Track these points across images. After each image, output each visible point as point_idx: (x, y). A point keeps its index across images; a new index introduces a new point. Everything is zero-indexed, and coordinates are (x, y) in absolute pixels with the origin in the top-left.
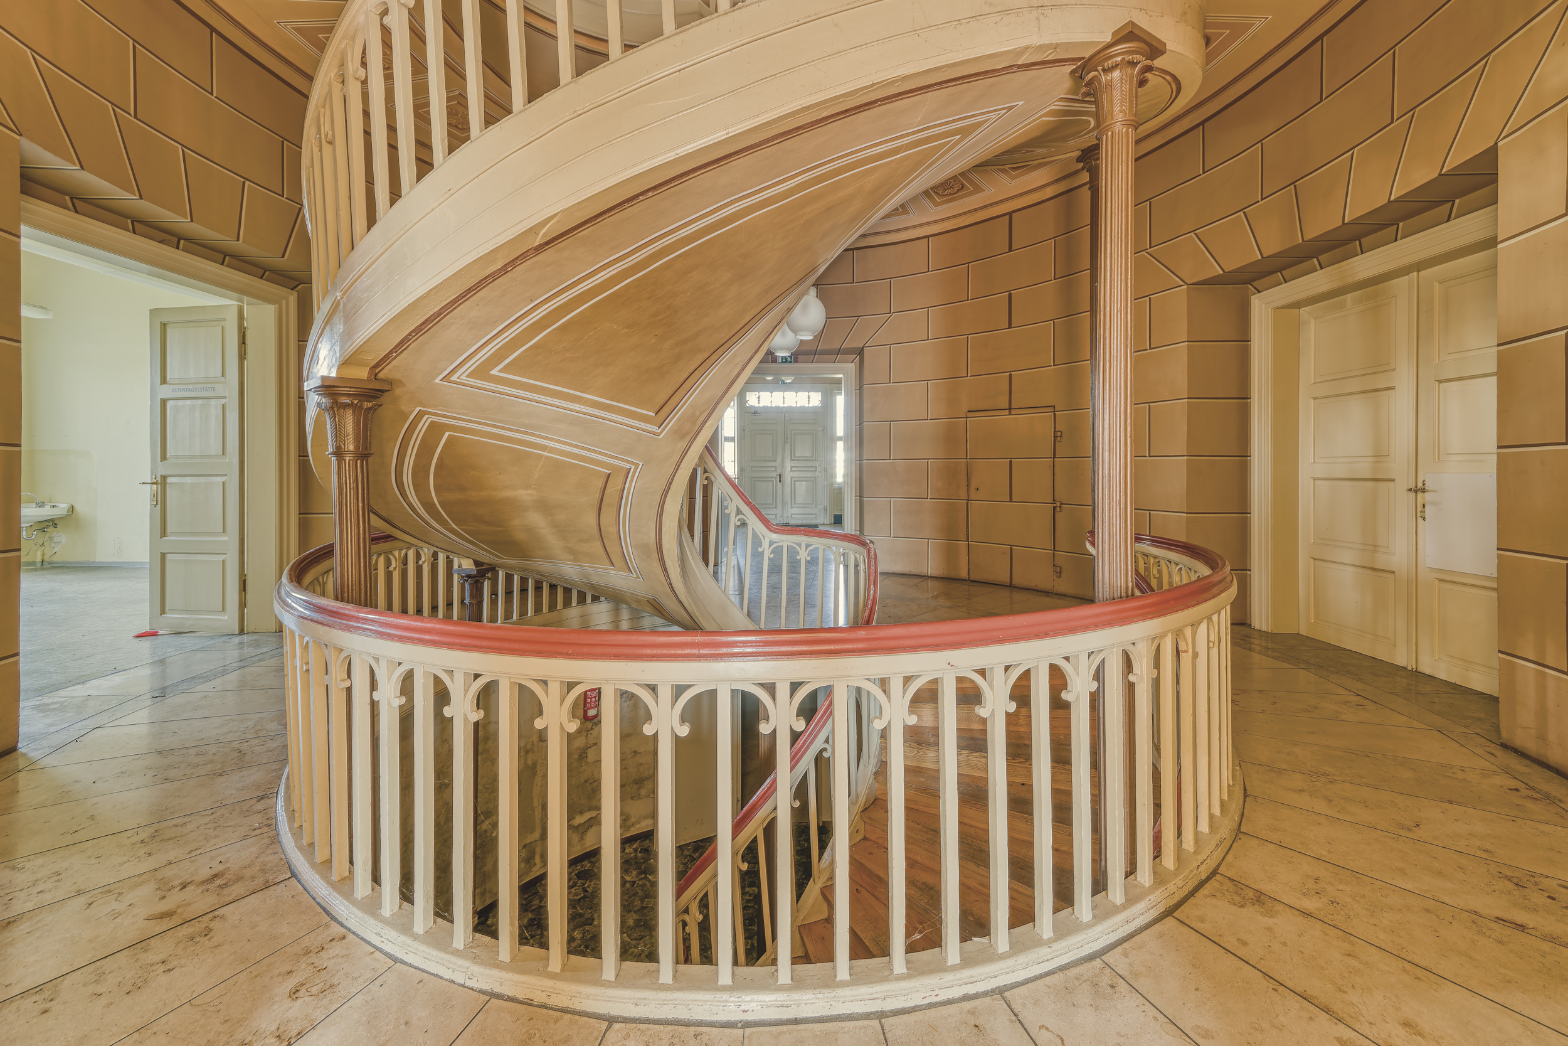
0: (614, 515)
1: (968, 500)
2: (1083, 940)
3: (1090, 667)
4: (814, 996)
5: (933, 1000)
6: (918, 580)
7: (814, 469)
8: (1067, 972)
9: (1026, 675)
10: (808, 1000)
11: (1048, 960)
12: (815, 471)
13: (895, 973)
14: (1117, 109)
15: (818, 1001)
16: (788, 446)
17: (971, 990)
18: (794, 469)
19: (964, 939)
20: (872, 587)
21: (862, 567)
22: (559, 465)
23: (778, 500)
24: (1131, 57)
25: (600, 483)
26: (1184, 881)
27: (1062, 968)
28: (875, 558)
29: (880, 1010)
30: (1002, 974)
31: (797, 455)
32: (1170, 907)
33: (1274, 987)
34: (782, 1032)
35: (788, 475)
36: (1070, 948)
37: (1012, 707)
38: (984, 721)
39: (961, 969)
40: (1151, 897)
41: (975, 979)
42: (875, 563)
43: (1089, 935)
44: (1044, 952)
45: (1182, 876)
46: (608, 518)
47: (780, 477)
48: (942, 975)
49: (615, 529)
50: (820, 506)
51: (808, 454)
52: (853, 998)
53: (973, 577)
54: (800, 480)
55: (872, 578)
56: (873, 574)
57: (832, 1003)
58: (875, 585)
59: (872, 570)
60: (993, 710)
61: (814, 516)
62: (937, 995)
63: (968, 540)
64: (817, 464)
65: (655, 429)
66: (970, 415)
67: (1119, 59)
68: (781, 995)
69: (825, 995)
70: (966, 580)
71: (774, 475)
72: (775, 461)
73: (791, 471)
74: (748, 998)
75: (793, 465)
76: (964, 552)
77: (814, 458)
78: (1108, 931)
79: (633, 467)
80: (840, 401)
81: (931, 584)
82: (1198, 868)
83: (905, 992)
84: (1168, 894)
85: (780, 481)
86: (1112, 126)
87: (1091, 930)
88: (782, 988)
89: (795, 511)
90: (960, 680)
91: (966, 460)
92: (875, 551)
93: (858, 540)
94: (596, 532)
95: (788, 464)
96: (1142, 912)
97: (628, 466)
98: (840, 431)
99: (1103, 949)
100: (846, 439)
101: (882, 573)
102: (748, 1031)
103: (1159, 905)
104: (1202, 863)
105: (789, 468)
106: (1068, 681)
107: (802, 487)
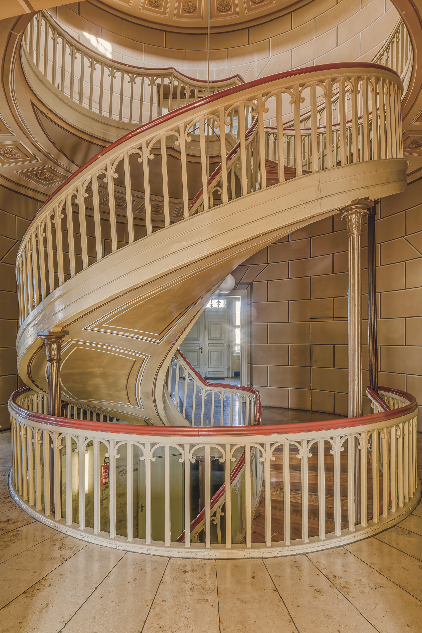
0: (135, 379)
1: (311, 367)
2: (336, 541)
3: (340, 442)
4: (239, 551)
5: (281, 555)
6: (283, 411)
7: (222, 345)
8: (330, 550)
9: (316, 444)
10: (237, 552)
11: (322, 546)
12: (223, 346)
13: (267, 546)
14: (354, 228)
15: (240, 553)
16: (206, 332)
17: (294, 553)
18: (210, 345)
19: (292, 539)
20: (258, 413)
21: (252, 404)
22: (115, 358)
23: (201, 363)
24: (358, 210)
25: (131, 365)
26: (380, 526)
27: (328, 549)
28: (260, 399)
29: (262, 557)
30: (305, 549)
31: (212, 337)
32: (373, 534)
33: (403, 554)
34: (228, 561)
35: (206, 349)
36: (331, 543)
37: (310, 455)
38: (300, 460)
39: (291, 546)
40: (366, 530)
41: (295, 550)
42: (259, 402)
43: (339, 539)
44: (321, 543)
45: (380, 524)
46: (131, 380)
47: (202, 350)
48: (284, 547)
49: (134, 385)
50: (226, 367)
51: (218, 336)
52: (252, 552)
53: (314, 409)
54: (214, 351)
55: (258, 409)
56: (259, 408)
57: (245, 554)
58: (260, 413)
59: (258, 406)
60: (303, 456)
61: (222, 373)
62: (282, 553)
63: (311, 389)
64: (223, 342)
65: (158, 341)
66: (311, 320)
67: (354, 210)
68: (228, 551)
69: (243, 551)
70: (310, 411)
71: (198, 348)
72: (199, 340)
73: (208, 346)
74: (217, 551)
75: (209, 342)
76: (308, 395)
77: (222, 339)
78: (347, 539)
79: (146, 357)
80: (238, 305)
81: (290, 413)
82: (387, 523)
83: (270, 552)
84: (373, 530)
85: (202, 352)
86: (352, 234)
87: (340, 538)
88: (228, 549)
89: (210, 370)
90: (290, 445)
91: (310, 345)
92: (260, 396)
93: (249, 389)
94: (125, 387)
95: (207, 342)
96: (361, 535)
97: (143, 357)
98: (238, 322)
99: (344, 545)
100: (242, 326)
101: (263, 407)
102: (217, 561)
103: (369, 533)
104: (390, 521)
105: (207, 344)
106: (332, 447)
107: (214, 355)
